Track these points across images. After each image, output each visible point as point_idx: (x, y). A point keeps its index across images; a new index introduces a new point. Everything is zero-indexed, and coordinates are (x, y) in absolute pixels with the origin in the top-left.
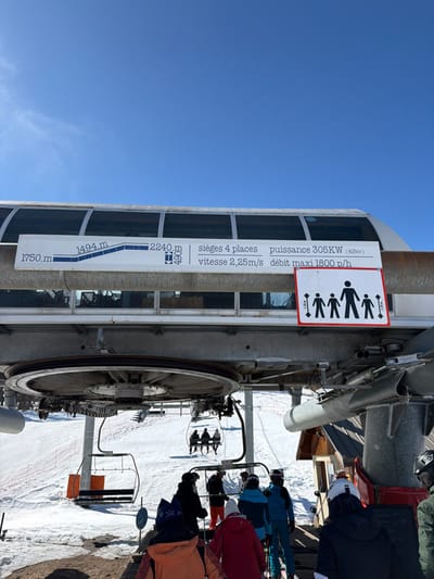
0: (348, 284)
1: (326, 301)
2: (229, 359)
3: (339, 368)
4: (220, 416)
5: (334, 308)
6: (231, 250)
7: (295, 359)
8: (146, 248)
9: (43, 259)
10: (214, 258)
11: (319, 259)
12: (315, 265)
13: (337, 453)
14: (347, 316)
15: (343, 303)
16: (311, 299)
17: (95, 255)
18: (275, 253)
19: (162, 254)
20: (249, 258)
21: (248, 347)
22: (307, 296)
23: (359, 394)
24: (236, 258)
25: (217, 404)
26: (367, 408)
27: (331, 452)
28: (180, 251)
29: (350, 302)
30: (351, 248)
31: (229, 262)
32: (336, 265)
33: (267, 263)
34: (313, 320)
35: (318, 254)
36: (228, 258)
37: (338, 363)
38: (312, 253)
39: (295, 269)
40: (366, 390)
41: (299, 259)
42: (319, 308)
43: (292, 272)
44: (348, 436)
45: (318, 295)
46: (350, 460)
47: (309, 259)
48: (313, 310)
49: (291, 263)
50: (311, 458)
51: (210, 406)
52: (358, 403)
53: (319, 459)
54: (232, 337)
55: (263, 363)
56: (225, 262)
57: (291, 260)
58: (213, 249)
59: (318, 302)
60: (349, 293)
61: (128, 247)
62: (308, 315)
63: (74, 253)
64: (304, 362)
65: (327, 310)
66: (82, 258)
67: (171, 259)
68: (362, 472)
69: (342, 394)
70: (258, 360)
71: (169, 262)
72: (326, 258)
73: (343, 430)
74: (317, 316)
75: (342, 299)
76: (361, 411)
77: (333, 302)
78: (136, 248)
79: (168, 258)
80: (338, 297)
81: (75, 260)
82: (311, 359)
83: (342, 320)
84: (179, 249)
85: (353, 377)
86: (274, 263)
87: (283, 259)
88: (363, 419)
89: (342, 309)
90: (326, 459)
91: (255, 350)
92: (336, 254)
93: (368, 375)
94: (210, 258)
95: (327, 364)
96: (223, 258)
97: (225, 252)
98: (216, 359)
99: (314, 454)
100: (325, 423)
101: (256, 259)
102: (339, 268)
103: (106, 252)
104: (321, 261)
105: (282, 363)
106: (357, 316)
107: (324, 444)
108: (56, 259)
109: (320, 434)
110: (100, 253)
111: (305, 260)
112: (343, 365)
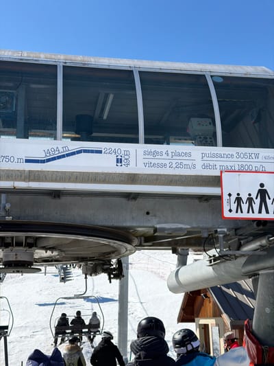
0: (262, 185)
1: (244, 199)
2: (128, 224)
3: (236, 235)
4: (110, 279)
5: (250, 205)
6: (170, 154)
7: (195, 225)
8: (100, 152)
9: (16, 160)
10: (156, 161)
11: (240, 163)
12: (237, 169)
13: (225, 316)
14: (260, 212)
15: (258, 201)
16: (233, 198)
17: (59, 157)
18: (205, 158)
19: (113, 158)
20: (185, 162)
21: (148, 213)
22: (230, 195)
23: (253, 258)
24: (174, 162)
25: (106, 267)
26: (260, 272)
27: (216, 314)
28: (128, 155)
29: (263, 201)
30: (267, 154)
31: (168, 165)
32: (254, 170)
33: (199, 167)
34: (234, 215)
35: (240, 159)
36: (167, 162)
37: (236, 230)
38: (235, 159)
39: (221, 172)
40: (260, 256)
41: (225, 164)
42: (239, 205)
43: (219, 174)
44: (236, 298)
45: (238, 194)
46: (239, 323)
47: (232, 164)
48: (234, 207)
49: (218, 167)
50: (193, 321)
51: (99, 268)
52: (252, 268)
53: (203, 321)
54: (132, 203)
55: (163, 230)
56: (165, 165)
57: (218, 164)
58: (155, 153)
59: (239, 200)
60: (263, 193)
61: (86, 151)
62: (230, 211)
63: (41, 156)
64: (202, 228)
65: (245, 206)
66: (49, 160)
67: (121, 162)
68: (251, 334)
69: (236, 258)
70: (158, 226)
71: (119, 164)
72: (246, 162)
73: (230, 291)
74: (237, 212)
75: (257, 198)
76: (254, 275)
77: (250, 200)
78: (92, 152)
79: (119, 161)
80: (254, 196)
81: (43, 162)
82: (209, 225)
83: (256, 215)
84: (127, 153)
85: (248, 242)
86: (205, 167)
87: (211, 163)
88: (255, 283)
89: (256, 206)
90: (211, 322)
91: (155, 216)
92: (255, 160)
93: (264, 242)
94: (153, 161)
95: (225, 230)
96: (163, 162)
97: (165, 156)
98: (116, 224)
99: (198, 317)
100: (213, 285)
101: (190, 163)
102: (256, 172)
103: (68, 155)
104: (242, 166)
105: (181, 229)
106: (267, 212)
107: (209, 307)
108: (27, 161)
109: (206, 296)
110: (63, 156)
111: (229, 164)
112: (240, 232)
